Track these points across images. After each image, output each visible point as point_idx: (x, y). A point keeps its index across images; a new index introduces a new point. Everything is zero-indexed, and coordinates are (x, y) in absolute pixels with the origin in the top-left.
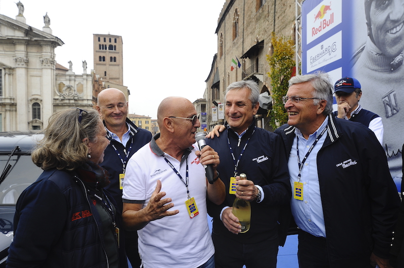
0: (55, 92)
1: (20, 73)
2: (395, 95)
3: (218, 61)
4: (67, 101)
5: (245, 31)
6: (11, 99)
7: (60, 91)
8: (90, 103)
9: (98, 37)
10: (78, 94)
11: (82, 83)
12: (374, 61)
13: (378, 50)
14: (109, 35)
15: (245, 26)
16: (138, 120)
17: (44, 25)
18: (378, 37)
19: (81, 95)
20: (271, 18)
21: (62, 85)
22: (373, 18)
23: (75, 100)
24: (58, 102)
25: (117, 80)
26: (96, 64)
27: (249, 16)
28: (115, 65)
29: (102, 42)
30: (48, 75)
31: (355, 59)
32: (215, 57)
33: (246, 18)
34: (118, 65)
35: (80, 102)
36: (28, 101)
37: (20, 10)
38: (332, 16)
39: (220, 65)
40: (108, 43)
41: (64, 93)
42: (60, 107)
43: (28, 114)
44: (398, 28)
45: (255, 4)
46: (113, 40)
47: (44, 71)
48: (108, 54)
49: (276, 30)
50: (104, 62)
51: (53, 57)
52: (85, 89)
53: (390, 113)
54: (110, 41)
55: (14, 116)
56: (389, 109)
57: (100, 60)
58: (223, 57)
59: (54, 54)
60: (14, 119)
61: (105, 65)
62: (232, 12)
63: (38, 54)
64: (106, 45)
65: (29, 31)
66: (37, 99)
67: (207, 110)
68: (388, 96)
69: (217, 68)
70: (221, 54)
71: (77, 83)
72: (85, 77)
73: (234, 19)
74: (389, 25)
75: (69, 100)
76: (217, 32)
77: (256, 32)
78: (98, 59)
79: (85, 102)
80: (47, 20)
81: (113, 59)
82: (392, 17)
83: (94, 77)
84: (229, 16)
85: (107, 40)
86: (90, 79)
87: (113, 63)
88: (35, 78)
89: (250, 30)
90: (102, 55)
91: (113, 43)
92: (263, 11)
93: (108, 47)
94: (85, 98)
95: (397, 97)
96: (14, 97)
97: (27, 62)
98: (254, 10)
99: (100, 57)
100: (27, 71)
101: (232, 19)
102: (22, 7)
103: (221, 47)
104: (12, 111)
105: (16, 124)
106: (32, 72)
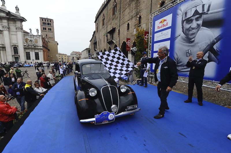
0: (24, 42)
1: (6, 33)
2: (190, 50)
3: (96, 34)
4: (31, 47)
5: (108, 23)
6: (2, 45)
7: (26, 42)
8: (42, 48)
9: (42, 19)
10: (36, 44)
11: (37, 39)
12: (184, 39)
13: (186, 36)
14: (47, 19)
15: (108, 21)
16: (61, 55)
17: (16, 11)
18: (186, 32)
19: (37, 44)
20: (118, 19)
21: (27, 40)
22: (184, 26)
23: (34, 46)
24: (26, 47)
25: (52, 39)
26: (42, 31)
27: (109, 17)
28: (51, 32)
29: (44, 21)
30: (20, 35)
31: (176, 38)
32: (94, 32)
33: (108, 18)
34: (52, 32)
35: (37, 47)
36: (11, 46)
37: (3, 3)
38: (167, 23)
39: (97, 35)
40: (47, 22)
41: (29, 43)
42: (27, 49)
43: (12, 52)
44: (194, 30)
45: (112, 13)
46: (49, 21)
47: (18, 32)
48: (47, 27)
49: (121, 24)
50: (46, 30)
51: (22, 26)
52: (38, 42)
53: (188, 55)
54: (48, 21)
55: (5, 53)
56: (188, 54)
57: (44, 29)
58: (98, 32)
59: (22, 25)
60: (5, 54)
61: (46, 31)
62: (102, 15)
63: (14, 25)
64: (46, 23)
65: (9, 13)
66: (16, 45)
67: (91, 53)
68: (188, 50)
69: (95, 37)
70: (97, 31)
71: (34, 39)
72: (38, 36)
73: (103, 18)
74: (190, 29)
75: (31, 46)
76: (95, 22)
77: (112, 24)
78: (43, 29)
79: (39, 47)
80: (17, 9)
81: (50, 29)
82: (192, 27)
83: (42, 36)
84: (101, 16)
85: (47, 20)
86: (41, 37)
87: (50, 31)
88: (14, 35)
89: (110, 23)
90: (45, 27)
91: (49, 22)
92: (115, 16)
93: (47, 23)
94: (39, 45)
95: (191, 51)
96: (4, 44)
97: (9, 28)
98: (111, 15)
99: (44, 28)
100: (9, 32)
101: (102, 17)
102: (4, 2)
103: (97, 28)
104: (4, 50)
105: (6, 56)
106: (12, 33)
